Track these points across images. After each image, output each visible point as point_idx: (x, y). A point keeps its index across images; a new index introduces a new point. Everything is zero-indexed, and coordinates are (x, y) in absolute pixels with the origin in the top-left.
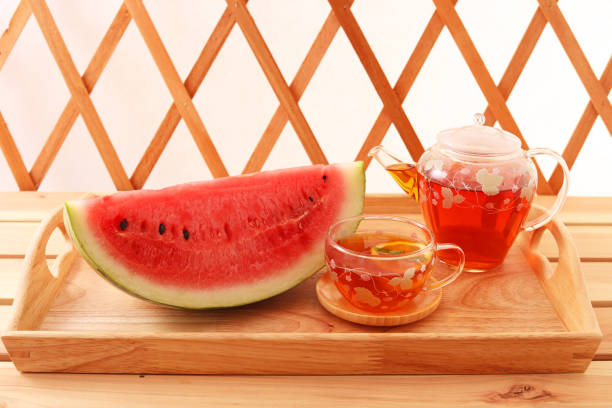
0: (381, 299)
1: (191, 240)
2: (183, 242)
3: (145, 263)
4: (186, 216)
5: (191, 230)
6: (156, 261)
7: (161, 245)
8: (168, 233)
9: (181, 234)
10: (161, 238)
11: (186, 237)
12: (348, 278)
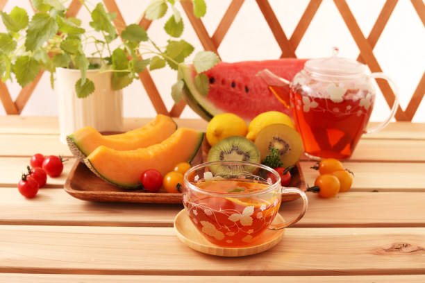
0: (225, 234)
1: (249, 92)
2: (245, 94)
3: (224, 102)
4: (246, 79)
5: (249, 87)
6: (231, 102)
7: (233, 94)
8: (237, 87)
9: (244, 89)
10: (232, 90)
11: (247, 90)
12: (195, 212)
